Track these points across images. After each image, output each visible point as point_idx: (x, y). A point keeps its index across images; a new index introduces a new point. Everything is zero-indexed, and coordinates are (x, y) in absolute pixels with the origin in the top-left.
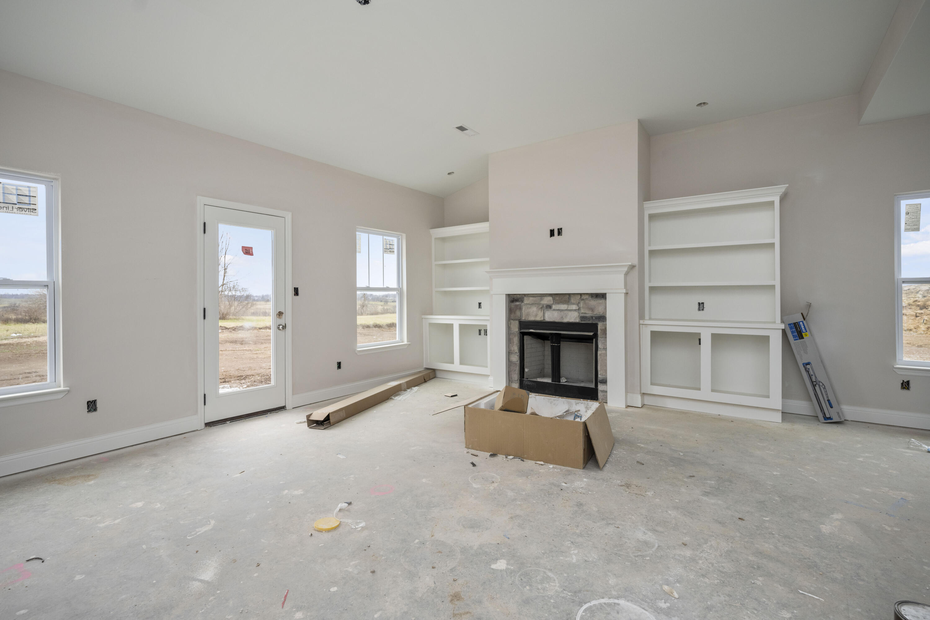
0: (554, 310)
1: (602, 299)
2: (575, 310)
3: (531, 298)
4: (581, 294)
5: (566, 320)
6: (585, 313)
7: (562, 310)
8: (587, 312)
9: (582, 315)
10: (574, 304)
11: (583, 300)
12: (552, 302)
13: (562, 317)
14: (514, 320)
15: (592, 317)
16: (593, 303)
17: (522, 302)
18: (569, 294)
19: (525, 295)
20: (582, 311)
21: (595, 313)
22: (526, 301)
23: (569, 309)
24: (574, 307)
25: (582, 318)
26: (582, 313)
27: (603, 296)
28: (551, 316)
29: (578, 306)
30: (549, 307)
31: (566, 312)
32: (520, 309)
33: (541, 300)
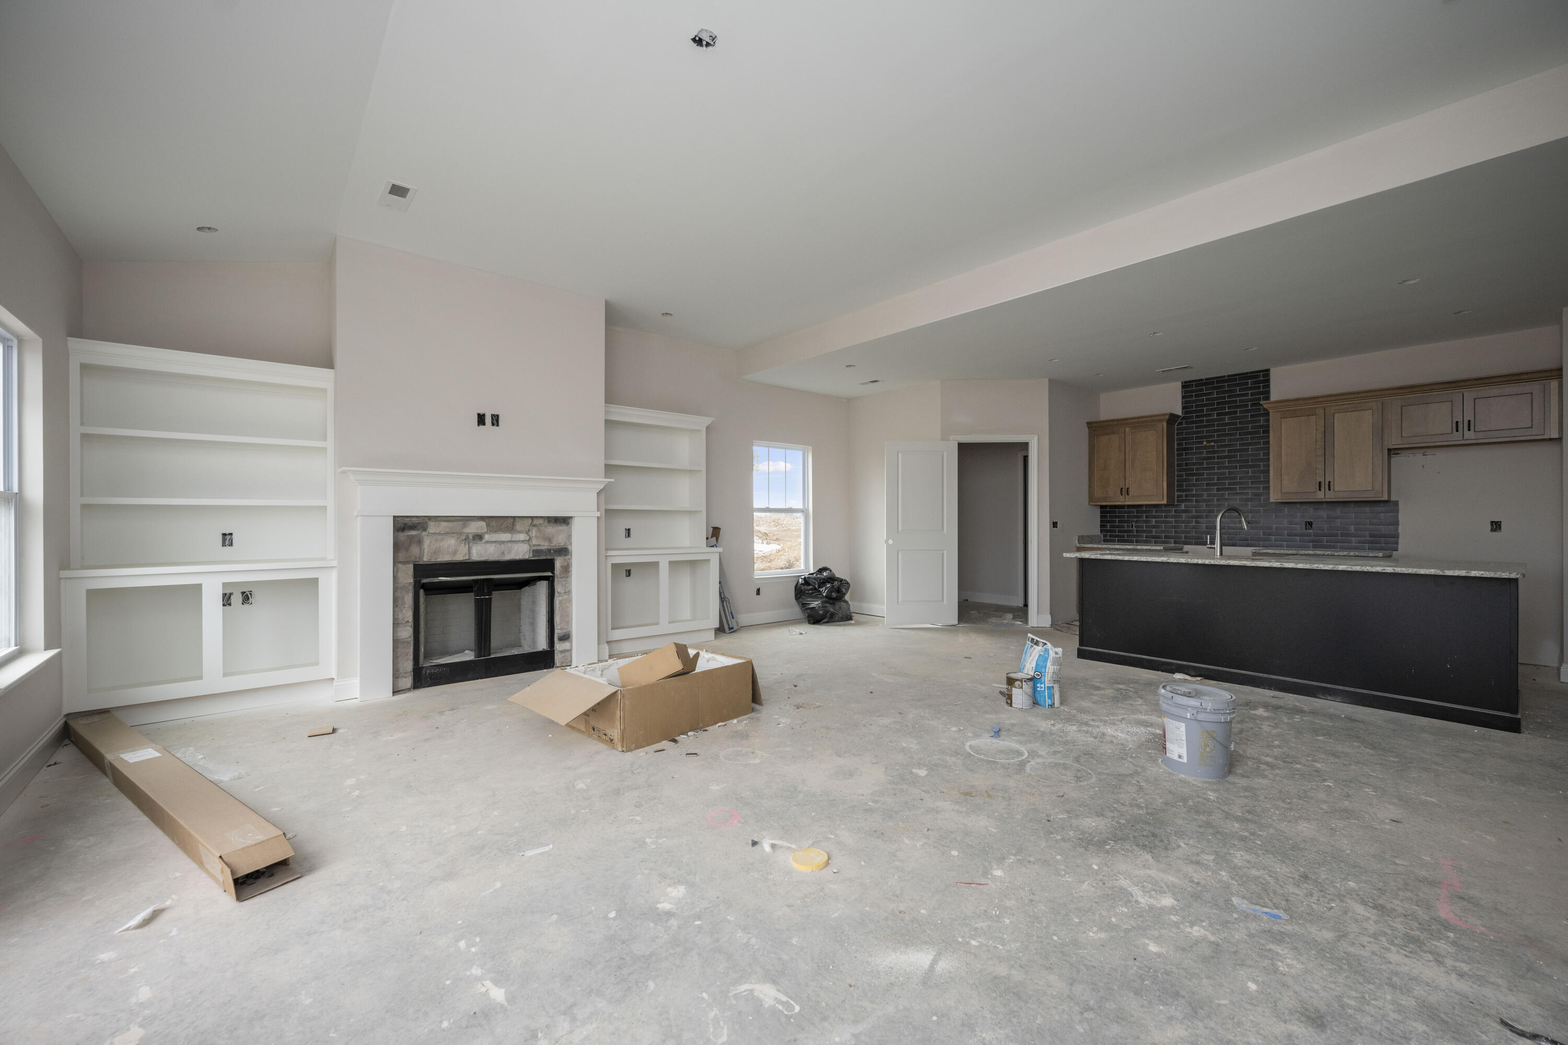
0: (487, 542)
1: (563, 524)
2: (523, 541)
3: (444, 524)
4: (532, 518)
5: (508, 557)
6: (539, 545)
7: (503, 542)
8: (542, 544)
9: (535, 548)
10: (520, 532)
11: (535, 526)
12: (485, 530)
13: (503, 553)
14: (404, 563)
15: (549, 550)
16: (551, 529)
17: (425, 529)
18: (514, 518)
19: (430, 518)
20: (534, 542)
21: (553, 545)
22: (432, 528)
23: (513, 539)
24: (522, 537)
25: (536, 552)
26: (534, 545)
27: (564, 521)
28: (480, 553)
29: (528, 535)
30: (479, 537)
31: (509, 545)
32: (420, 542)
33: (465, 526)
